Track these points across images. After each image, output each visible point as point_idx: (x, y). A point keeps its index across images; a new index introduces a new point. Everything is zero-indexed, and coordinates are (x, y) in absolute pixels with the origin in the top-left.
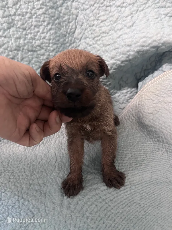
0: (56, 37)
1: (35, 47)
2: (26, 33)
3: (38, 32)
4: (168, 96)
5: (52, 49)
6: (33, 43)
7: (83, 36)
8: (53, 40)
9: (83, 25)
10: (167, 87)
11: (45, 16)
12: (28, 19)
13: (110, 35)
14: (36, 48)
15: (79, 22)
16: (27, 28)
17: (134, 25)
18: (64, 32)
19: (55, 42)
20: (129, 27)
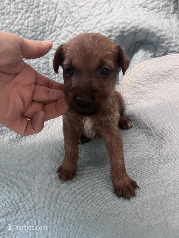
0: (34, 24)
1: (13, 32)
2: (5, 17)
3: (16, 18)
4: (143, 86)
5: (30, 36)
6: (11, 28)
7: (63, 24)
8: (31, 27)
9: (63, 13)
11: (24, 4)
12: (7, 5)
13: (89, 20)
15: (59, 11)
16: (5, 14)
17: (113, 11)
18: (44, 20)
19: (34, 30)
20: (108, 13)
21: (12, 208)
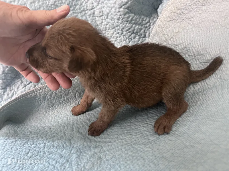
4: (190, 11)
10: (187, 3)
14: (51, 7)
21: (95, 160)
